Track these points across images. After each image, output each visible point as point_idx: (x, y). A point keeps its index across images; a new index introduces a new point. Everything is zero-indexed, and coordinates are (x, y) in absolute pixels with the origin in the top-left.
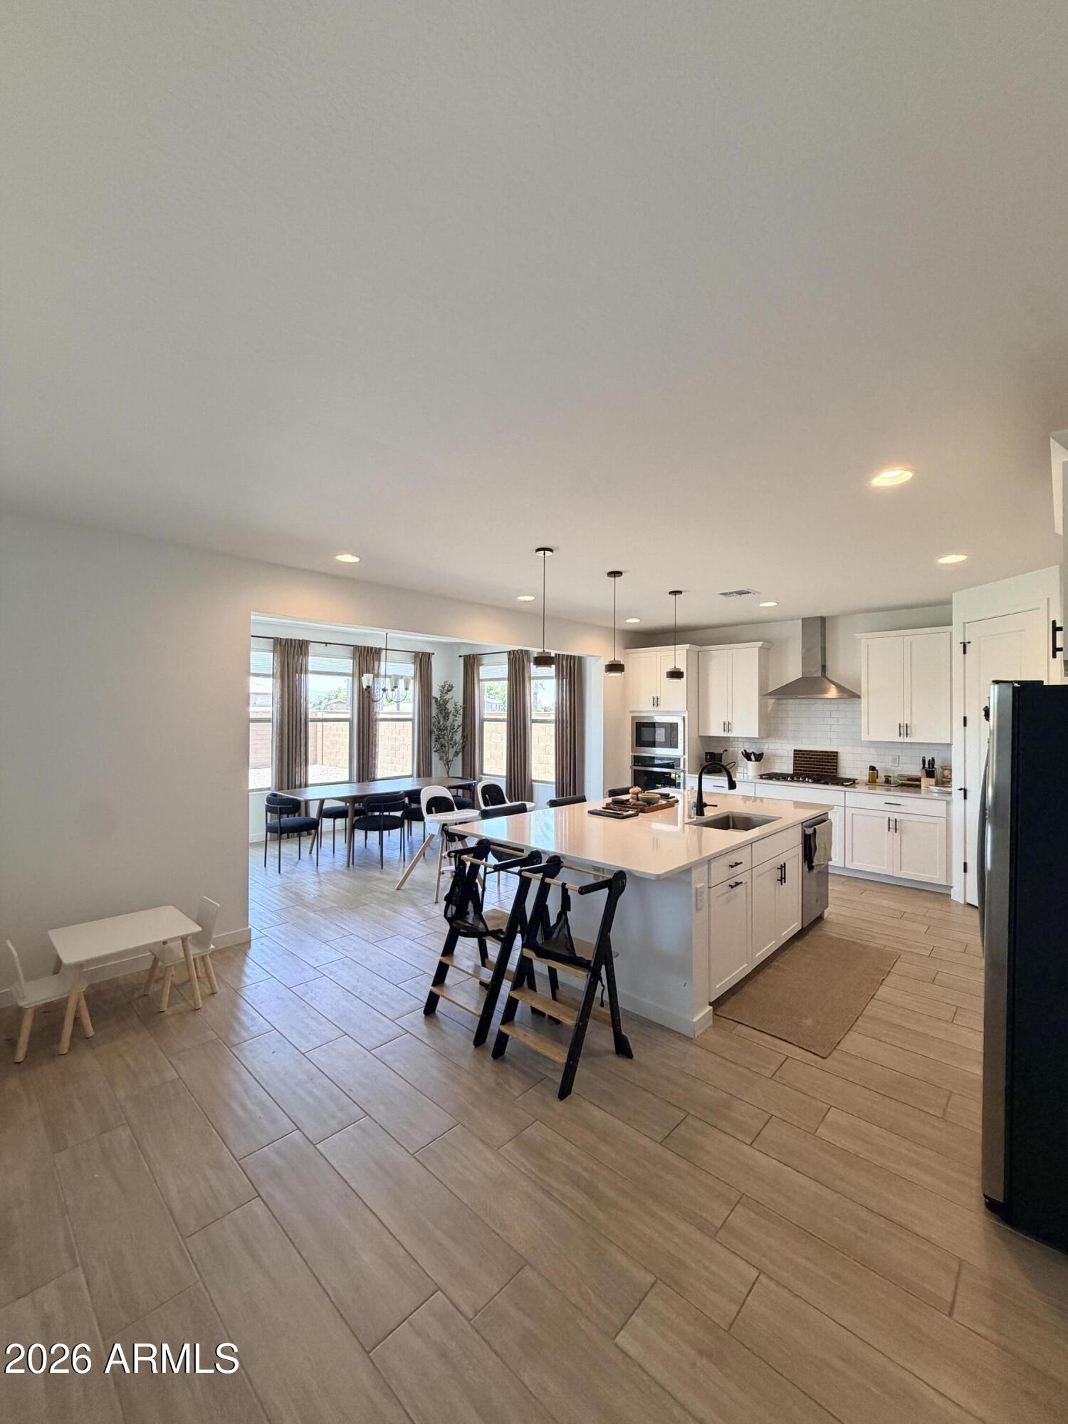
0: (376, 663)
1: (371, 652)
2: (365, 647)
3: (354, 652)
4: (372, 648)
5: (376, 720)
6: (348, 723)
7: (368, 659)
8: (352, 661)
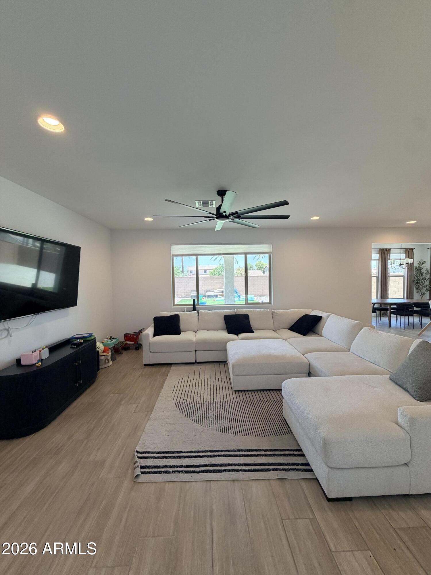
0: (389, 255)
1: (386, 251)
2: (384, 249)
3: (379, 251)
4: (387, 249)
5: (388, 276)
6: (376, 278)
7: (385, 253)
8: (378, 254)
